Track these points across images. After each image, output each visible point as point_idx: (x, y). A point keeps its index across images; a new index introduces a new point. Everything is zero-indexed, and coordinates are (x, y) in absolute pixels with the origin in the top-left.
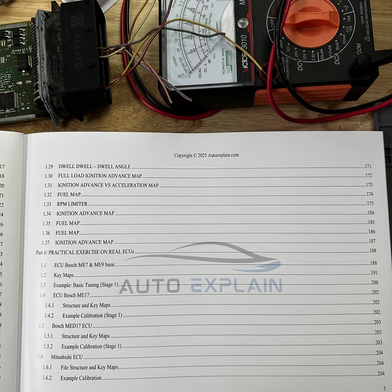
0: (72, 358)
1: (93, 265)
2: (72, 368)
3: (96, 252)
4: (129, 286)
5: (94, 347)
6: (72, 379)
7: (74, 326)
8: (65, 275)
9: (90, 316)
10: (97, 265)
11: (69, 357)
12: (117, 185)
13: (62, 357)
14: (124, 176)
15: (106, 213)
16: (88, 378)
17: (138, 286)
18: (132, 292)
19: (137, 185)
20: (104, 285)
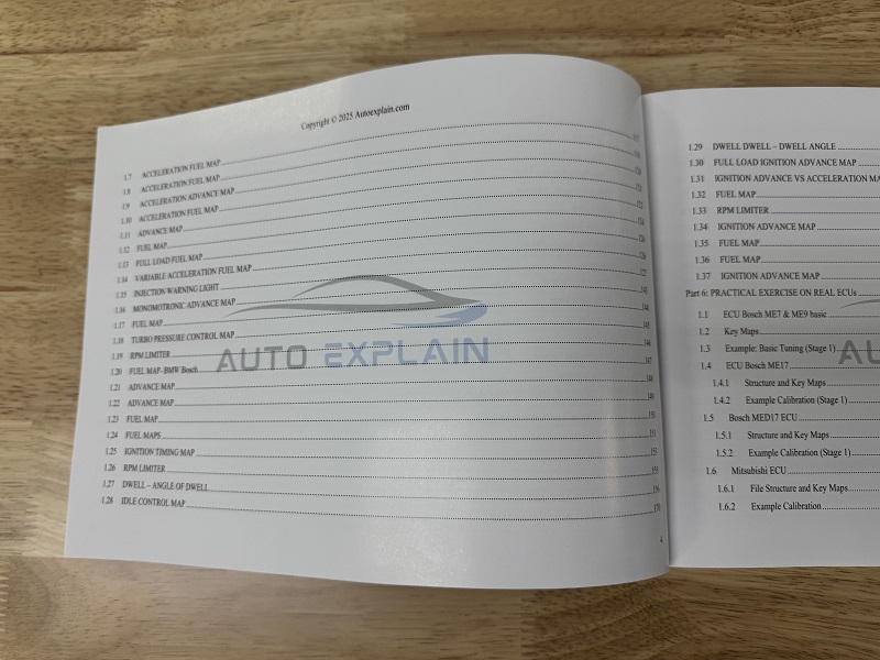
0: (769, 471)
1: (790, 315)
2: (770, 489)
3: (792, 293)
4: (854, 351)
5: (804, 453)
6: (772, 507)
7: (768, 417)
8: (745, 331)
9: (793, 400)
10: (797, 314)
11: (763, 471)
12: (816, 178)
13: (752, 471)
14: (826, 163)
15: (802, 227)
16: (800, 506)
17: (869, 351)
18: (860, 362)
19: (849, 179)
20: (812, 348)
